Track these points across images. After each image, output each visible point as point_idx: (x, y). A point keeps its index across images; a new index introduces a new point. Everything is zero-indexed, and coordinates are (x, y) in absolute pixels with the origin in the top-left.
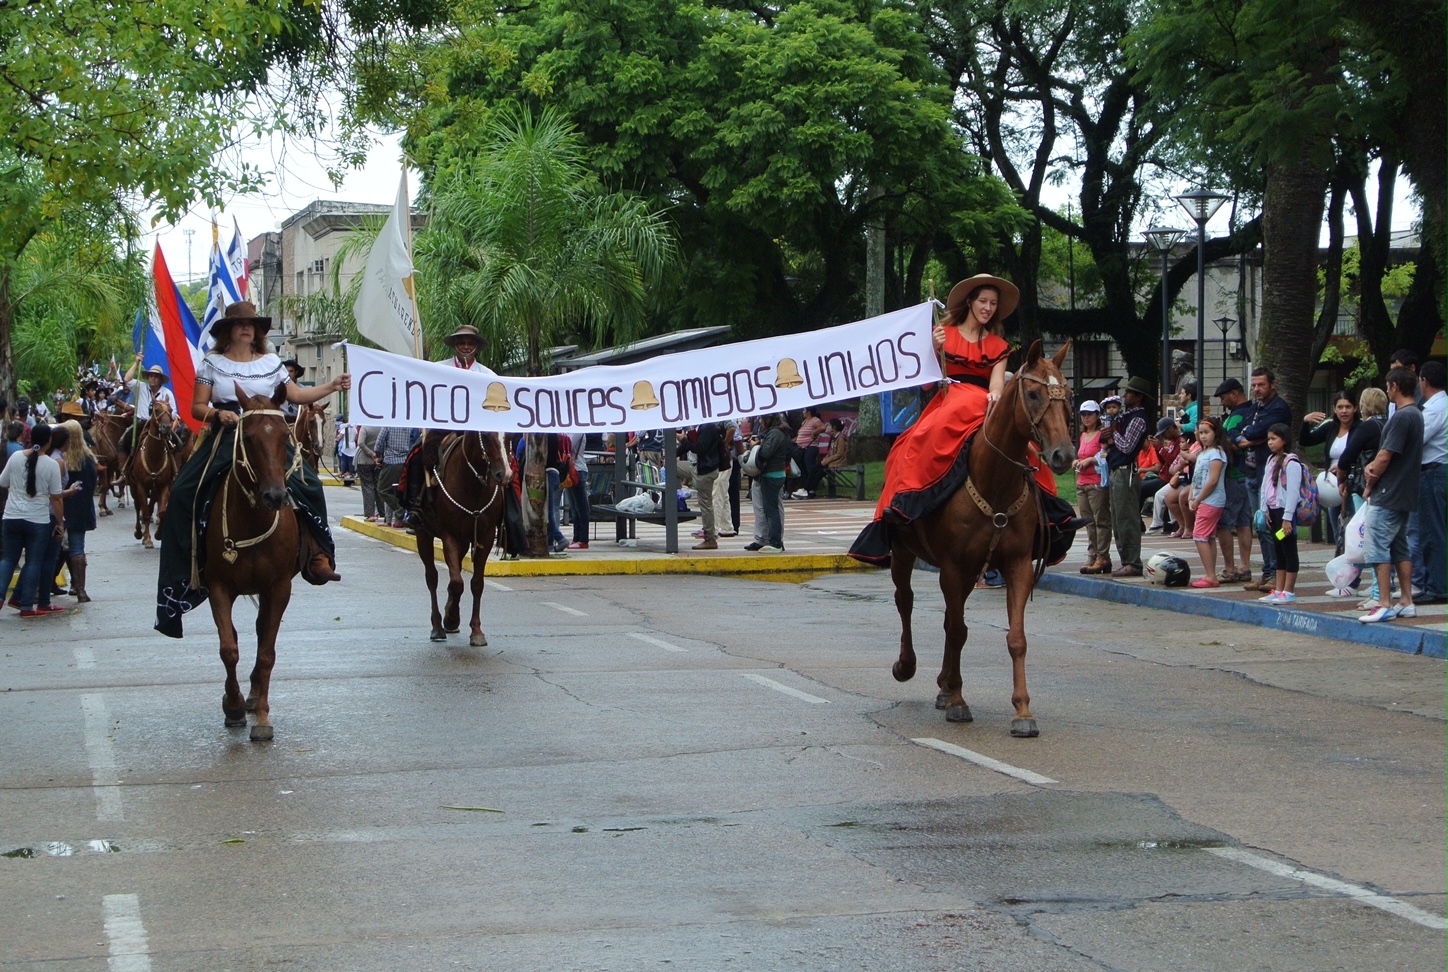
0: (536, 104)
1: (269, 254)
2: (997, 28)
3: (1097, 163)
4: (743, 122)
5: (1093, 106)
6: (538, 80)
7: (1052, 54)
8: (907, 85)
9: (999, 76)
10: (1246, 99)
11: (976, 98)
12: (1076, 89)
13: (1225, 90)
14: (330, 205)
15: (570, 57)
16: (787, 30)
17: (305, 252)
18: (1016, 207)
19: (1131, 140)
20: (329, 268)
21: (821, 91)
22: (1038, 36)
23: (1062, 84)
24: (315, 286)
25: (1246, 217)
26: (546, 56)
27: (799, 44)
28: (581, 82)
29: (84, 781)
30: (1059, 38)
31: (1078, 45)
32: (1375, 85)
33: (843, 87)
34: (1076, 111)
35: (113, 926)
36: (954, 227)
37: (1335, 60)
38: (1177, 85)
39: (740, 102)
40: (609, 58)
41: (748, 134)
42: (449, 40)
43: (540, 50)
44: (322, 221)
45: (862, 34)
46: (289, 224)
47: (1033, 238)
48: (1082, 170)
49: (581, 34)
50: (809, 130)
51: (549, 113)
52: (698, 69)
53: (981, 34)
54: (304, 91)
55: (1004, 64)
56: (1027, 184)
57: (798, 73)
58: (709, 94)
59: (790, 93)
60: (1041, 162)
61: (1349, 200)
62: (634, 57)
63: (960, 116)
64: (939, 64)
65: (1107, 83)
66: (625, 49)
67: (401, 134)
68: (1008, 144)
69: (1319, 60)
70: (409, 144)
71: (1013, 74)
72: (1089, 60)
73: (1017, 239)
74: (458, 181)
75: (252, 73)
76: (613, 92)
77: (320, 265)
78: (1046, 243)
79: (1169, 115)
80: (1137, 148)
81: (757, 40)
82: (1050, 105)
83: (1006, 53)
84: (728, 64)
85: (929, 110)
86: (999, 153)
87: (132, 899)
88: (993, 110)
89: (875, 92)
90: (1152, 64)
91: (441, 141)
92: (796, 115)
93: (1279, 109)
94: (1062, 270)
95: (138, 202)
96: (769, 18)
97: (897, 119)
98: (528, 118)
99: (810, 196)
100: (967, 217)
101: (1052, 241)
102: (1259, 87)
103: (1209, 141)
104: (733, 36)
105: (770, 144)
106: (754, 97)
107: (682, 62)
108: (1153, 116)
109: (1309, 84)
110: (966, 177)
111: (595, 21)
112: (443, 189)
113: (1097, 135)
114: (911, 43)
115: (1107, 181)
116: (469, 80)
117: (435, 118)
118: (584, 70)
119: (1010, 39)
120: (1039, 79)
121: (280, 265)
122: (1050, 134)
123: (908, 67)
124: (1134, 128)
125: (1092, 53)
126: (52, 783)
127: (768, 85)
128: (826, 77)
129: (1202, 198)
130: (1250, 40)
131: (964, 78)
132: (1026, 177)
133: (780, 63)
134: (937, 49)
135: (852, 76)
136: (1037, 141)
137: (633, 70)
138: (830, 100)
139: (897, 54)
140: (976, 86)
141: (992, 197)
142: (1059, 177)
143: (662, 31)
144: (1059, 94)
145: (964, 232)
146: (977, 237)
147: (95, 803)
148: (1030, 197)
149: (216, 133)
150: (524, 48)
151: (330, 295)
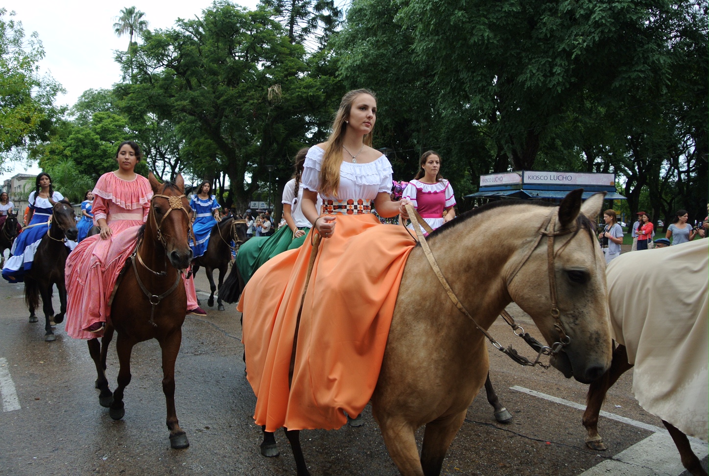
0: (66, 156)
1: (8, 184)
2: (155, 148)
3: (173, 173)
4: (107, 162)
5: (173, 162)
6: (67, 152)
7: (165, 153)
9: (155, 156)
10: (201, 163)
11: (151, 160)
12: (170, 159)
13: (198, 161)
14: (22, 175)
15: (73, 149)
17: (16, 183)
19: (179, 168)
20: (22, 187)
22: (163, 150)
23: (167, 158)
24: (19, 191)
25: (200, 183)
26: (68, 148)
28: (75, 153)
30: (167, 150)
31: (170, 152)
32: (222, 161)
34: (170, 163)
37: (216, 157)
38: (188, 159)
40: (81, 149)
41: (108, 164)
42: (48, 144)
43: (67, 147)
44: (20, 178)
46: (13, 178)
48: (170, 174)
49: (75, 144)
51: (70, 159)
52: (99, 152)
53: (152, 148)
54: (19, 153)
55: (156, 154)
56: (160, 176)
58: (101, 157)
60: (163, 172)
61: (217, 180)
62: (86, 149)
63: (148, 163)
65: (175, 158)
66: (84, 147)
67: (38, 161)
68: (157, 168)
69: (213, 157)
70: (40, 164)
71: (158, 156)
72: (172, 154)
75: (8, 148)
76: (82, 155)
77: (19, 186)
79: (186, 164)
80: (180, 169)
81: (110, 147)
82: (165, 161)
83: (157, 152)
84: (105, 151)
88: (154, 162)
90: (184, 156)
91: (46, 163)
93: (207, 165)
96: (113, 143)
98: (65, 160)
102: (203, 161)
103: (193, 169)
104: (105, 146)
106: (110, 158)
107: (96, 150)
109: (212, 161)
111: (78, 142)
113: (173, 168)
115: (175, 176)
116: (52, 152)
117: (46, 158)
118: (76, 151)
119: (157, 149)
120: (163, 157)
121: (11, 186)
122: (165, 167)
124: (180, 166)
125: (172, 153)
129: (193, 179)
130: (202, 152)
131: (149, 156)
134: (144, 151)
136: (162, 168)
137: (86, 151)
140: (151, 158)
142: (166, 174)
143: (92, 145)
144: (166, 160)
148: (161, 178)
150: (63, 146)
151: (23, 192)
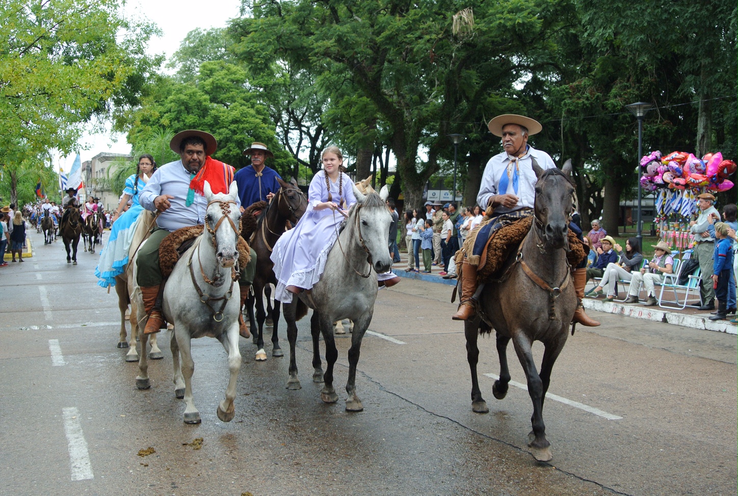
0: (164, 127)
1: (88, 166)
2: (288, 111)
3: (313, 147)
4: (220, 134)
5: (313, 133)
6: (165, 121)
7: (302, 119)
8: (264, 125)
9: (288, 124)
10: (353, 132)
11: (282, 129)
12: (308, 128)
13: (347, 130)
14: (106, 154)
15: (173, 115)
16: (232, 109)
17: (98, 166)
18: (292, 158)
19: (323, 141)
20: (106, 171)
21: (241, 126)
22: (298, 114)
23: (304, 126)
24: (101, 176)
25: (352, 163)
26: (167, 115)
27: (235, 114)
28: (176, 122)
29: (41, 310)
30: (304, 114)
31: (309, 116)
32: (385, 129)
33: (247, 125)
34: (308, 134)
35: (52, 348)
36: (276, 163)
37: (375, 123)
38: (335, 127)
39: (219, 128)
40: (184, 116)
41: (221, 137)
42: (140, 109)
43: (165, 113)
44: (103, 158)
45: (252, 111)
46: (93, 159)
47: (296, 167)
48: (310, 149)
49: (176, 109)
50: (237, 137)
51: (168, 130)
52: (208, 119)
53: (283, 112)
54: (101, 123)
55: (289, 121)
56: (295, 153)
57: (235, 121)
58: (211, 126)
59: (233, 127)
60: (299, 147)
61: (378, 157)
62: (191, 115)
63: (278, 134)
64: (272, 120)
65: (316, 126)
66: (188, 113)
67: (127, 134)
68: (290, 142)
69: (371, 122)
70: (128, 138)
71: (292, 123)
72: (312, 120)
73: (292, 167)
74: (143, 147)
75: (87, 117)
76: (185, 125)
77: (102, 170)
78: (300, 168)
79: (332, 135)
81: (224, 112)
82: (301, 131)
83: (290, 117)
84: (216, 118)
85: (270, 132)
86: (288, 144)
87: (57, 340)
88: (286, 133)
89: (255, 127)
90: (329, 122)
91: (137, 137)
92: (234, 132)
93: (361, 135)
94: (304, 175)
95: (55, 152)
96: (227, 106)
97: (261, 134)
98: (162, 131)
99: (238, 154)
100: (280, 161)
101: (301, 168)
102: (356, 129)
103: (343, 142)
104: (218, 111)
105: (227, 140)
106: (223, 127)
107: (204, 117)
108: (328, 136)
109: (369, 129)
110: (279, 150)
111: (180, 105)
112: (138, 150)
113: (314, 140)
114: (265, 114)
115: (316, 152)
116: (145, 121)
117: (137, 130)
118: (177, 119)
119: (291, 113)
120: (298, 124)
121: (91, 169)
122: (301, 139)
123: (265, 121)
124: (323, 139)
125: (313, 118)
126: (32, 310)
127: (227, 124)
128: (242, 123)
130: (354, 117)
131: (279, 124)
132: (295, 151)
133: (230, 119)
134: (272, 116)
135: (249, 123)
136: (298, 141)
137: (190, 119)
138: (243, 129)
139: (262, 117)
140: (282, 126)
141: (286, 156)
142: (303, 151)
143: (198, 109)
144: (304, 129)
145: (279, 164)
146: (282, 166)
147: (44, 315)
148: (296, 156)
149: (77, 133)
150: (160, 112)
151: (106, 178)
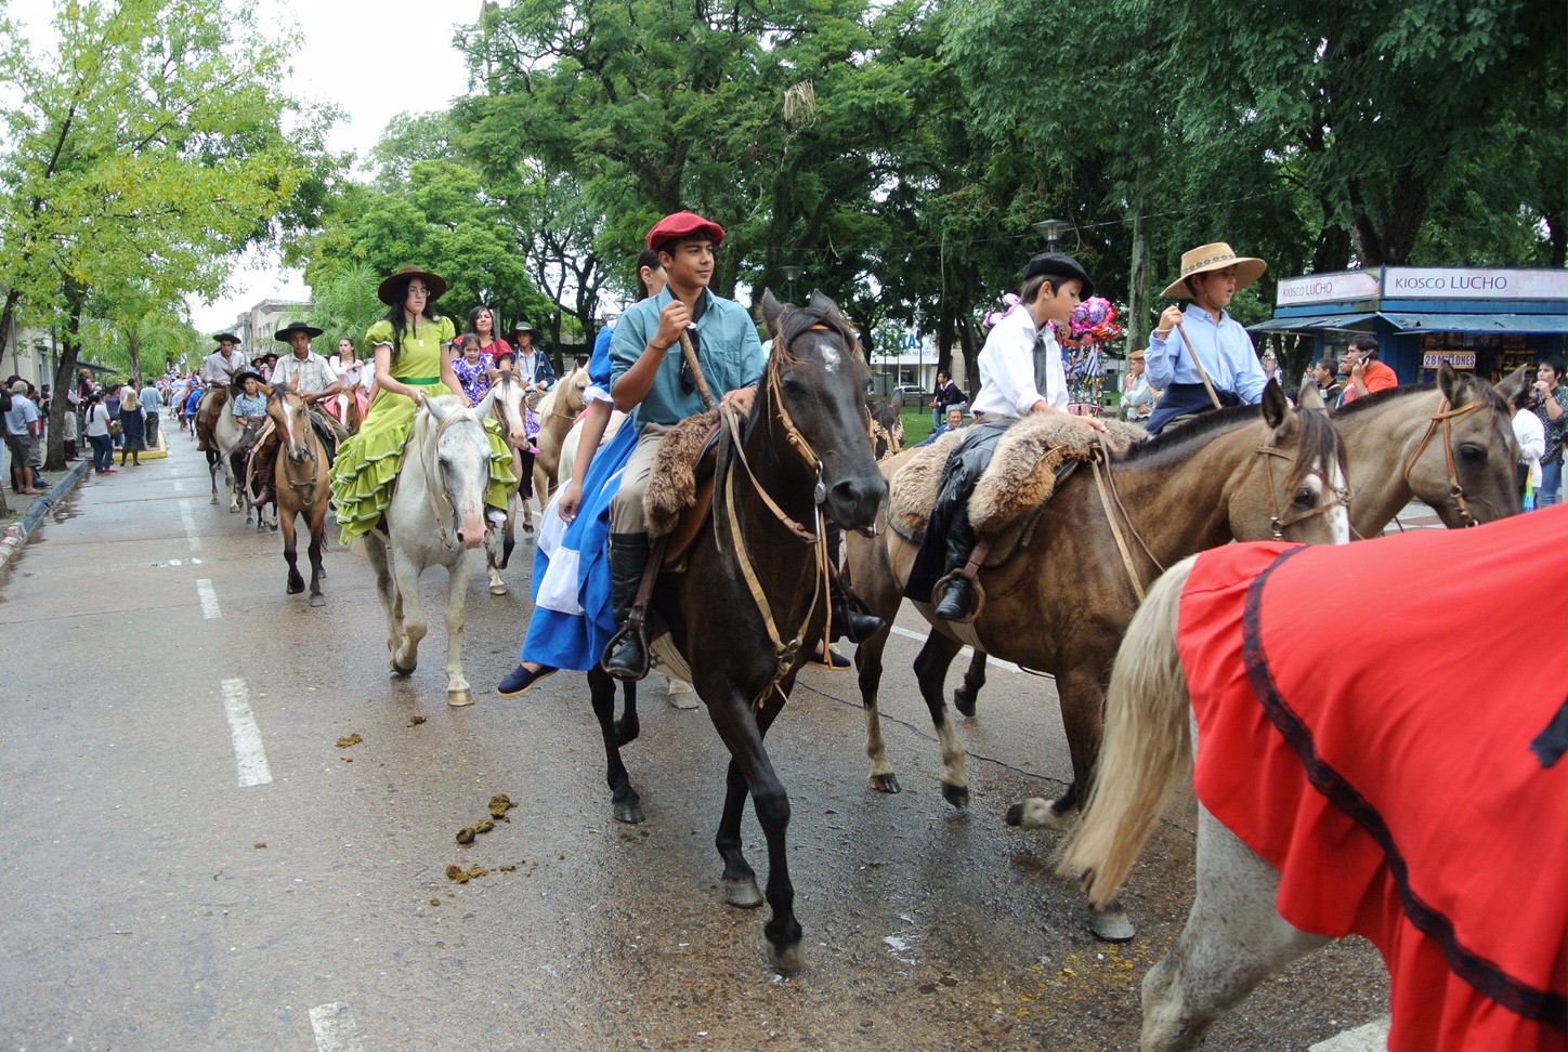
0: (358, 260)
1: (246, 320)
2: (543, 234)
3: (582, 288)
4: (443, 269)
5: (581, 267)
6: (360, 250)
7: (564, 245)
8: (508, 255)
9: (544, 253)
11: (535, 261)
12: (574, 259)
14: (272, 301)
15: (372, 242)
16: (460, 232)
17: (261, 320)
18: (551, 304)
19: (596, 278)
21: (474, 257)
22: (559, 238)
23: (568, 256)
26: (362, 241)
27: (465, 239)
28: (377, 252)
29: (183, 535)
30: (567, 239)
33: (483, 256)
34: (574, 268)
35: (201, 592)
36: (527, 312)
38: (613, 258)
39: (442, 261)
40: (388, 242)
42: (320, 234)
43: (359, 239)
44: (268, 307)
45: (490, 235)
46: (255, 308)
47: (558, 317)
48: (577, 290)
49: (376, 232)
50: (469, 273)
51: (363, 264)
52: (424, 248)
53: (537, 236)
54: (262, 254)
55: (546, 248)
57: (465, 250)
58: (429, 258)
59: (462, 258)
60: (561, 287)
62: (398, 242)
63: (529, 268)
64: (520, 247)
65: (586, 257)
66: (394, 239)
67: (303, 271)
68: (547, 279)
70: (306, 276)
71: (549, 252)
72: (579, 247)
73: (552, 317)
74: (327, 291)
75: (240, 247)
76: (390, 256)
77: (268, 325)
78: (563, 318)
79: (610, 269)
80: (598, 282)
81: (448, 237)
82: (564, 264)
83: (547, 244)
84: (437, 246)
85: (517, 266)
86: (544, 283)
87: (209, 581)
88: (542, 266)
89: (496, 258)
90: (604, 250)
91: (318, 275)
92: (464, 267)
94: (569, 329)
95: (193, 299)
96: (453, 228)
97: (505, 269)
98: (355, 266)
99: (470, 299)
100: (533, 308)
101: (565, 317)
103: (626, 280)
104: (438, 234)
105: (455, 278)
106: (447, 259)
107: (418, 245)
108: (603, 270)
110: (532, 292)
111: (382, 227)
112: (320, 295)
113: (582, 277)
114: (509, 239)
115: (586, 295)
116: (330, 251)
117: (317, 265)
118: (378, 247)
119: (548, 238)
120: (559, 253)
122: (564, 276)
123: (509, 249)
124: (596, 274)
125: (580, 245)
126: (170, 536)
127: (453, 255)
128: (476, 252)
129: (623, 302)
131: (530, 253)
132: (555, 293)
133: (457, 246)
134: (519, 242)
135: (486, 252)
136: (559, 278)
137: (398, 248)
138: (477, 261)
139: (505, 243)
140: (535, 257)
141: (542, 301)
142: (568, 293)
143: (409, 232)
144: (567, 260)
145: (532, 314)
146: (537, 316)
147: (189, 544)
148: (557, 301)
149: (226, 270)
150: (352, 238)
